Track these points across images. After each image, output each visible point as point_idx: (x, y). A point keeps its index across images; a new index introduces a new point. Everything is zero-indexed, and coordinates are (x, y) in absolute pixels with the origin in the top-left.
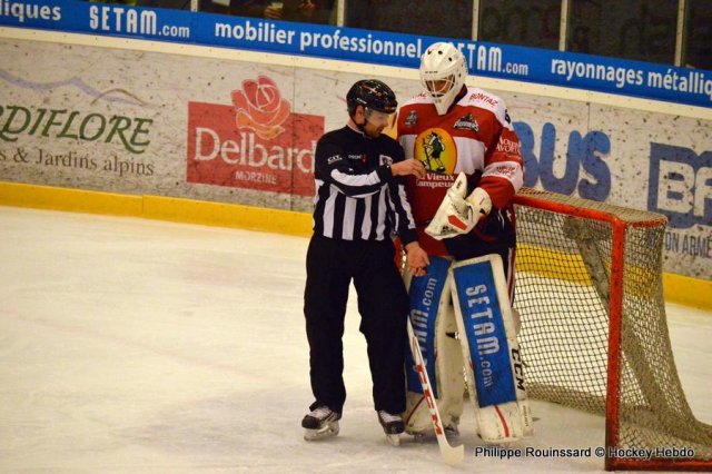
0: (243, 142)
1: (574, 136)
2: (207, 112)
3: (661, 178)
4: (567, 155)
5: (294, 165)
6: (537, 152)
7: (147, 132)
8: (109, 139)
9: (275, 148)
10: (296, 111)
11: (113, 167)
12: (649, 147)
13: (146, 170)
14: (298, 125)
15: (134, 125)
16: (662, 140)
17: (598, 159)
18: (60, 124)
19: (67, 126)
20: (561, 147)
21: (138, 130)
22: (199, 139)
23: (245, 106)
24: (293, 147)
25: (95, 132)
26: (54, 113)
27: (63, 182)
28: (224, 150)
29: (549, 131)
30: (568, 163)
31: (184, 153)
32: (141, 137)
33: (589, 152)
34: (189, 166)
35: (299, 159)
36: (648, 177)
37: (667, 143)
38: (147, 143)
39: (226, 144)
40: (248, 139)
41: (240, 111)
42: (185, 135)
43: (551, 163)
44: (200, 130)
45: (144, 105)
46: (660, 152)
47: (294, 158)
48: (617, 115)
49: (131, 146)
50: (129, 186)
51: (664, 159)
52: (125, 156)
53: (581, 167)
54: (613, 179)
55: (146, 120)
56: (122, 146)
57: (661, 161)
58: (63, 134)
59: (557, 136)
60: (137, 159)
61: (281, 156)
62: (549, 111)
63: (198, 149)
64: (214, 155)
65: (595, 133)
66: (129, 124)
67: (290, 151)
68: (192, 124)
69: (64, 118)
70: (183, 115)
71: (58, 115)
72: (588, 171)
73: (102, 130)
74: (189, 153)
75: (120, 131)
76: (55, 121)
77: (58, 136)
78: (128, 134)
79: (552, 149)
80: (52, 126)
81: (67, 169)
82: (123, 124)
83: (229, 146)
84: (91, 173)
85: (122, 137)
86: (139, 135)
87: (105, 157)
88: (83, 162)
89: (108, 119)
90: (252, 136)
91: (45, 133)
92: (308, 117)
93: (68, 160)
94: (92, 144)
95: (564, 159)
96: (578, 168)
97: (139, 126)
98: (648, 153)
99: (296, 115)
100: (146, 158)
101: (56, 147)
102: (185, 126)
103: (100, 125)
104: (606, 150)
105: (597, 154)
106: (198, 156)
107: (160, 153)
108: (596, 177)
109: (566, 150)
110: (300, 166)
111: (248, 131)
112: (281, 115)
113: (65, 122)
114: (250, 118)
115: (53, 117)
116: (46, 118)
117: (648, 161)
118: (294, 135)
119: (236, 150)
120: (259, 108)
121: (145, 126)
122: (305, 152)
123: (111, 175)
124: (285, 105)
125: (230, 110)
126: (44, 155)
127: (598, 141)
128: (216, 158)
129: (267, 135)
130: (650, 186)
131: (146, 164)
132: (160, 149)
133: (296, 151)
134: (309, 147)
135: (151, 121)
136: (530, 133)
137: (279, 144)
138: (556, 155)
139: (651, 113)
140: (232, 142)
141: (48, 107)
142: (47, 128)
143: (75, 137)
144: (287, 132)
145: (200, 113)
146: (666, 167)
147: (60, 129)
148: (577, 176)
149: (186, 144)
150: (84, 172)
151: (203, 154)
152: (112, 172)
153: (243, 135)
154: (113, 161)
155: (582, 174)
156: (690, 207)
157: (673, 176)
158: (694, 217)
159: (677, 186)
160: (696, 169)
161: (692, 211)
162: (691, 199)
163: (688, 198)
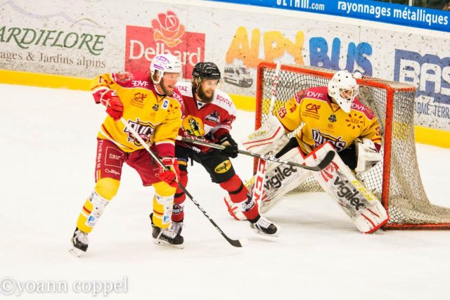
0: (158, 48)
1: (352, 45)
2: (137, 31)
3: (401, 69)
4: (347, 56)
5: (187, 62)
6: (329, 54)
7: (102, 43)
8: (80, 47)
9: (176, 52)
10: (189, 31)
11: (82, 63)
12: (395, 51)
13: (102, 65)
14: (190, 39)
15: (95, 39)
16: (402, 48)
17: (365, 58)
18: (52, 38)
19: (57, 39)
20: (344, 52)
21: (97, 42)
22: (132, 47)
23: (159, 28)
24: (187, 51)
25: (72, 43)
26: (50, 32)
27: (54, 71)
28: (147, 53)
29: (337, 43)
30: (347, 61)
31: (123, 55)
32: (98, 46)
33: (360, 55)
34: (126, 63)
35: (190, 59)
36: (393, 69)
37: (405, 49)
38: (102, 49)
39: (147, 49)
40: (160, 46)
41: (156, 31)
42: (124, 44)
43: (338, 61)
44: (132, 42)
45: (100, 27)
46: (400, 54)
47: (187, 57)
48: (376, 33)
49: (93, 50)
50: (91, 74)
51: (403, 58)
52: (89, 57)
53: (355, 63)
54: (374, 70)
55: (102, 36)
56: (88, 51)
57: (401, 60)
58: (54, 45)
59: (342, 45)
60: (96, 58)
61: (180, 56)
62: (337, 31)
63: (132, 52)
64: (141, 56)
65: (363, 44)
66: (92, 39)
67: (185, 54)
68: (128, 39)
69: (54, 35)
70: (123, 33)
71: (52, 33)
72: (359, 65)
73: (76, 42)
74: (126, 55)
75: (87, 42)
76: (50, 37)
77: (51, 45)
78: (91, 44)
79: (339, 53)
80: (48, 40)
81: (57, 65)
82: (88, 38)
83: (150, 51)
84: (69, 66)
85: (88, 46)
86: (98, 44)
87: (78, 58)
88: (65, 60)
89: (80, 36)
90: (163, 45)
91: (44, 44)
92: (196, 34)
93: (56, 59)
94: (71, 49)
95: (345, 58)
96: (353, 63)
97: (97, 40)
98: (394, 55)
99: (188, 33)
100: (101, 58)
101: (50, 51)
102: (124, 39)
103: (75, 39)
104: (369, 53)
105: (364, 55)
106: (132, 57)
107: (109, 55)
108: (364, 69)
109: (346, 53)
110: (191, 62)
111: (161, 42)
112: (180, 32)
113: (55, 38)
114: (162, 34)
115: (49, 35)
116: (45, 35)
117: (394, 59)
118: (187, 44)
119: (153, 53)
120: (167, 29)
121: (101, 39)
122: (193, 54)
123: (82, 68)
124: (182, 28)
125: (150, 30)
126: (43, 56)
127: (365, 48)
128: (142, 58)
129: (172, 45)
130: (395, 74)
131: (101, 61)
132: (109, 53)
133: (188, 53)
134: (196, 51)
135: (104, 37)
136: (326, 43)
137: (178, 50)
138: (340, 56)
139: (396, 32)
140: (151, 48)
141: (46, 29)
142: (45, 41)
143: (61, 46)
144: (183, 43)
145: (133, 32)
146: (404, 63)
147: (53, 41)
148: (353, 68)
149: (124, 50)
150: (65, 66)
151: (134, 55)
152: (82, 66)
153: (158, 44)
154: (82, 60)
155: (356, 67)
156: (417, 86)
157: (408, 68)
158: (419, 91)
159: (410, 74)
160: (421, 64)
161: (419, 88)
162: (418, 81)
163: (416, 80)
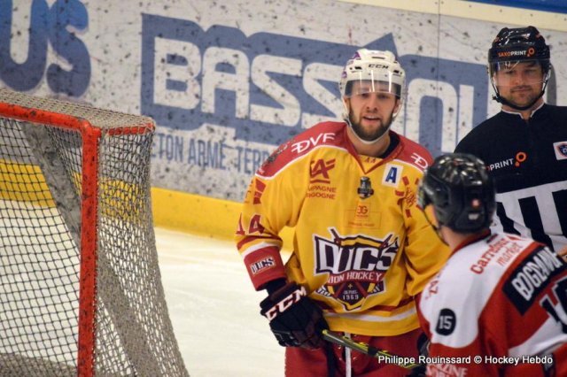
3: (157, 62)
12: (140, 19)
16: (157, 10)
20: (21, 20)
36: (139, 60)
37: (163, 13)
46: (154, 26)
51: (160, 36)
53: (50, 48)
54: (94, 64)
57: (157, 39)
95: (26, 36)
98: (139, 27)
108: (70, 61)
109: (27, 24)
117: (139, 38)
130: (143, 73)
146: (163, 47)
148: (44, 59)
155: (52, 58)
156: (196, 101)
157: (173, 59)
158: (202, 114)
159: (178, 73)
160: (203, 49)
161: (199, 106)
162: (197, 90)
163: (193, 88)
